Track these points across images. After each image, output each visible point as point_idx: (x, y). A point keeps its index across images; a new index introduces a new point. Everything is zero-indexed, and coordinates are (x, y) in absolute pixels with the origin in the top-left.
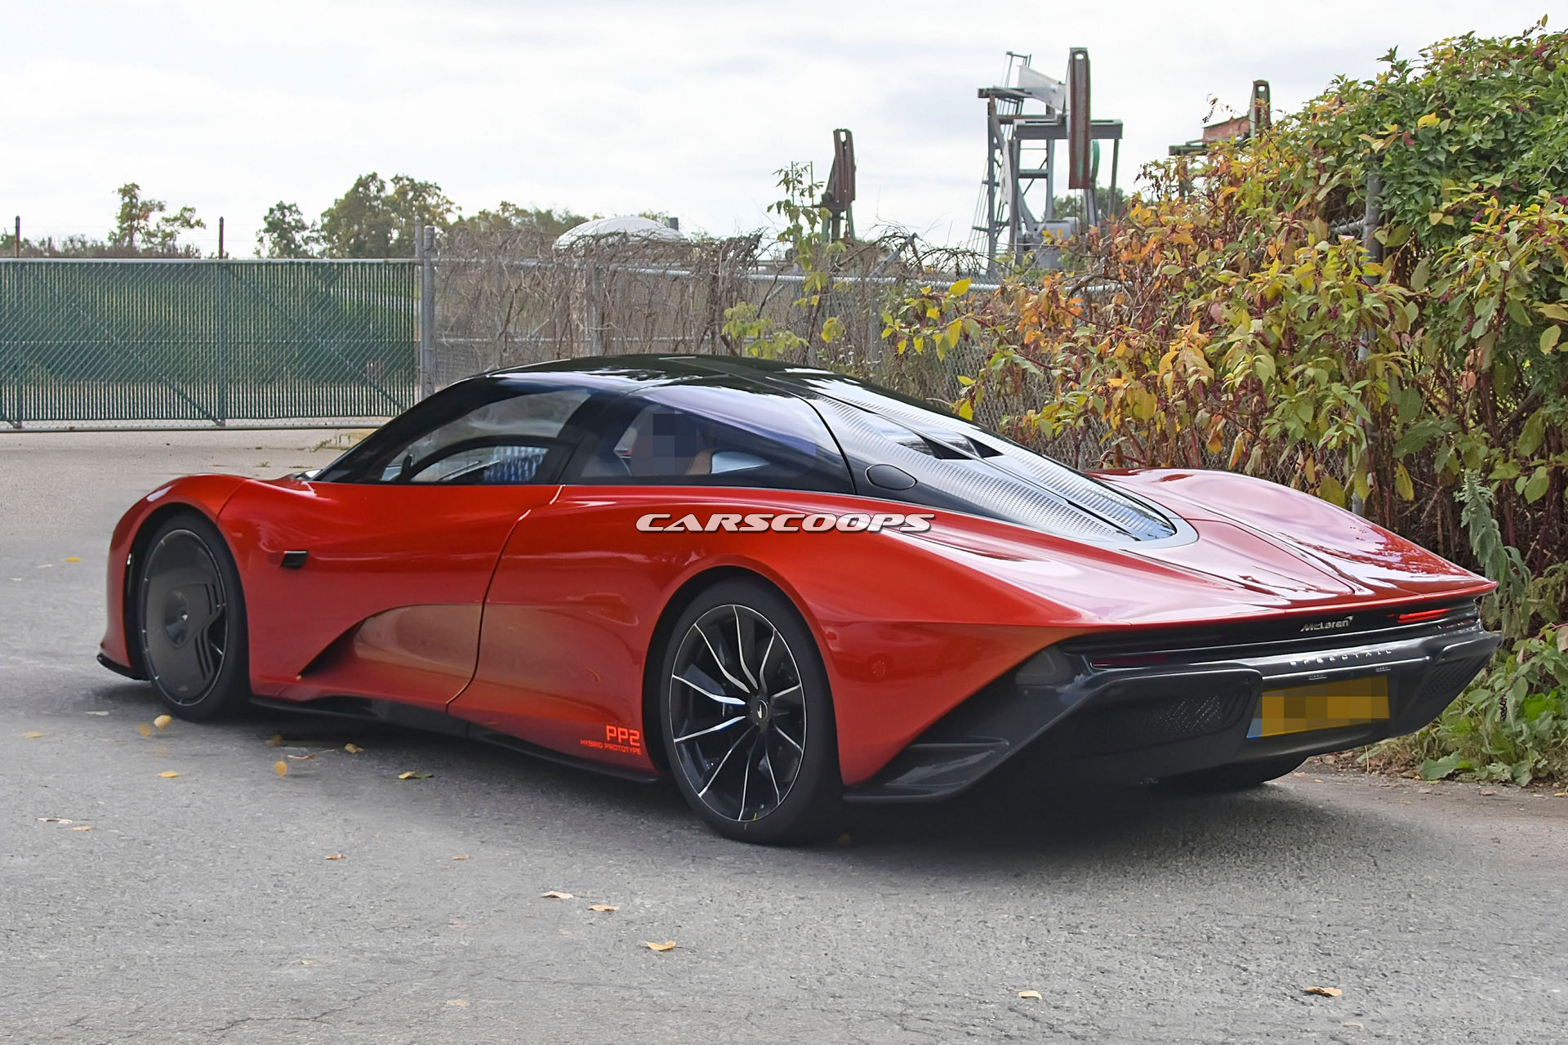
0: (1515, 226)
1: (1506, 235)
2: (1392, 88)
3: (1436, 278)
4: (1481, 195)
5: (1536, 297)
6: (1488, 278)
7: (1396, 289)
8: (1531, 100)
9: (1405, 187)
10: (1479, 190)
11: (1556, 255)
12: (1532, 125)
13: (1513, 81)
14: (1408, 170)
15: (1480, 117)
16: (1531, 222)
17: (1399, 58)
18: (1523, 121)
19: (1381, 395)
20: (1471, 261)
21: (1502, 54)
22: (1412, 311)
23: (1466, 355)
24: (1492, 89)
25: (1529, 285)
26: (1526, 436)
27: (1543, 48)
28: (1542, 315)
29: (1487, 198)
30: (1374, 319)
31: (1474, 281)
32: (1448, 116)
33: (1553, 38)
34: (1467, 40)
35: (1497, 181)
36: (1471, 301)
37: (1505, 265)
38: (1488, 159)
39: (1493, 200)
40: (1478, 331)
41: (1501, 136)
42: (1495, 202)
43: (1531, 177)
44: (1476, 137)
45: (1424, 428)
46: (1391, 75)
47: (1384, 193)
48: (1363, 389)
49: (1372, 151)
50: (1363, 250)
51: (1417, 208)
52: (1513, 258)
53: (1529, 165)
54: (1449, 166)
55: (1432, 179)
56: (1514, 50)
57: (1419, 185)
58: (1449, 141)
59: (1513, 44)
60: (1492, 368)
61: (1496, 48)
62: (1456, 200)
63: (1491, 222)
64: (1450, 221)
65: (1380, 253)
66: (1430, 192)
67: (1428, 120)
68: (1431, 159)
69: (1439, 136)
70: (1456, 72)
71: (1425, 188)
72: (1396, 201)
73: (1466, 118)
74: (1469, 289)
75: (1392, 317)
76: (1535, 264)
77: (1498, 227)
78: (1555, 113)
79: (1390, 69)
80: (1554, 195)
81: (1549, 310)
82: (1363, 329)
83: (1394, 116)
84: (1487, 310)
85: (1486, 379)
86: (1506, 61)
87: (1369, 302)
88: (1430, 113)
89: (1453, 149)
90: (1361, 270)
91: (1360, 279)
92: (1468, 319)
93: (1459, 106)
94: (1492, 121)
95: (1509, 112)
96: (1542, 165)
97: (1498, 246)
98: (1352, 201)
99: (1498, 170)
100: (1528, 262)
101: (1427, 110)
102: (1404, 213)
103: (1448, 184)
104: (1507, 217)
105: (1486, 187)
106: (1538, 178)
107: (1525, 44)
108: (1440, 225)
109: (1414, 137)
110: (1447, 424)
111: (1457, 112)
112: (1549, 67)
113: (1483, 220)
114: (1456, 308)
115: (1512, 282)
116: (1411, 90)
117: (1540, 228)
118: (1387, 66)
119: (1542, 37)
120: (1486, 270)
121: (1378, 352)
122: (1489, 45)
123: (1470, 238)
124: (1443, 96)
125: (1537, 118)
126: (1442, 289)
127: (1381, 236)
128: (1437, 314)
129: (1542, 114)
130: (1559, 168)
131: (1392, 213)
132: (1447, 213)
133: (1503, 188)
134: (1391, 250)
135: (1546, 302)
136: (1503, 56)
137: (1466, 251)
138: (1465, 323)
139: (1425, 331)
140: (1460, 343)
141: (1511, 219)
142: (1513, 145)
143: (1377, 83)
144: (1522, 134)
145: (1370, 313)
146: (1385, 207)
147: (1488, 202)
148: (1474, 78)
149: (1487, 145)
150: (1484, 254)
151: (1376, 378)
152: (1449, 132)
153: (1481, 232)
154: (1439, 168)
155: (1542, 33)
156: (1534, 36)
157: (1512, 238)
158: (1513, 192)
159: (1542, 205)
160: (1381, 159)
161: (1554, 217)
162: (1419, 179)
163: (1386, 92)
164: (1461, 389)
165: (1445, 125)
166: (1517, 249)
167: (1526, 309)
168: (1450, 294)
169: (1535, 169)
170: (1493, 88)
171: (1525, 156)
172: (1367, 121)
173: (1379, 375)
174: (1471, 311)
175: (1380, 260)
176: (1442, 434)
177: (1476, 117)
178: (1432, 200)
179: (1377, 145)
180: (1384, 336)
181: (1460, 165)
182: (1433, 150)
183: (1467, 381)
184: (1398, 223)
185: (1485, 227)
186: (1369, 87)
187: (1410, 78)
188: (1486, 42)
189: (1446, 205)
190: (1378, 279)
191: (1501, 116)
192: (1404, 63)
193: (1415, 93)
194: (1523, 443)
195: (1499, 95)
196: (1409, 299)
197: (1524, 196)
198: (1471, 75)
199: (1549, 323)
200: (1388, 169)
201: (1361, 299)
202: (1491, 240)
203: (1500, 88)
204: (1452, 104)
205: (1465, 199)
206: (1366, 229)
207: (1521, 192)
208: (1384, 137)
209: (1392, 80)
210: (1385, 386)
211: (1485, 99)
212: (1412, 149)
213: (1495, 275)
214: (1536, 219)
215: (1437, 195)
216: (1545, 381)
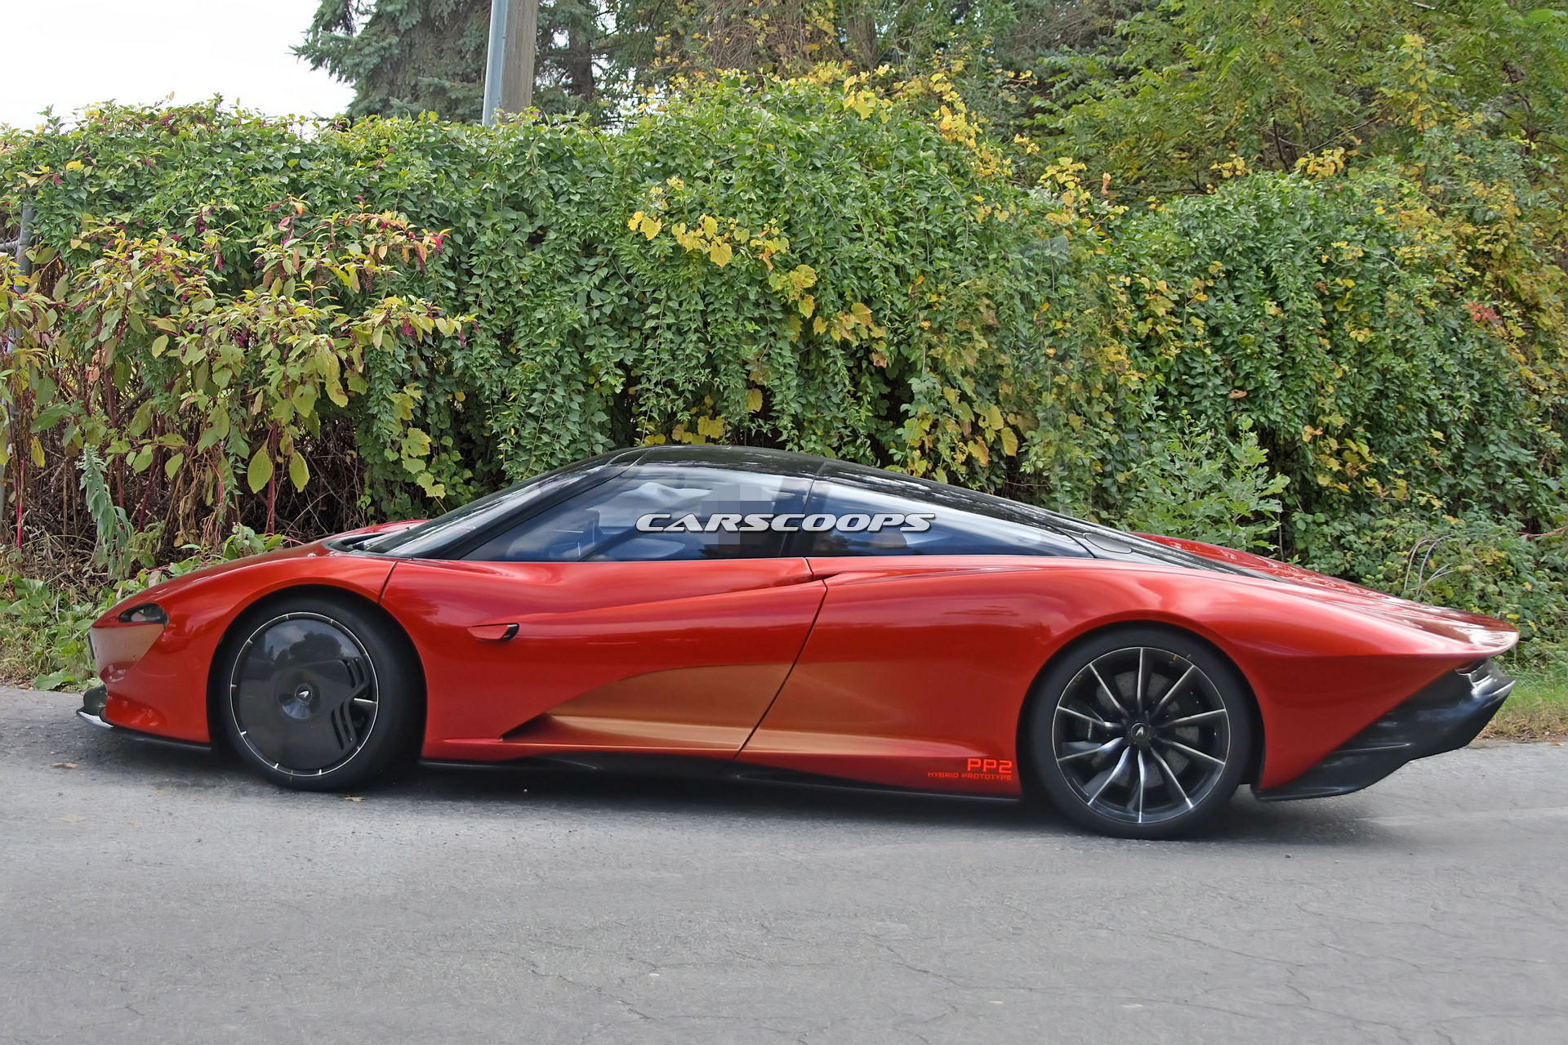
0: (138, 255)
1: (131, 261)
2: (47, 137)
3: (73, 292)
4: (113, 228)
5: (151, 312)
6: (114, 295)
7: (40, 298)
8: (157, 157)
9: (53, 217)
10: (112, 224)
11: (169, 280)
12: (157, 176)
13: (144, 141)
14: (56, 204)
15: (116, 167)
16: (151, 253)
17: (54, 115)
18: (150, 173)
19: (23, 382)
20: (102, 280)
21: (139, 120)
22: (52, 315)
23: (93, 354)
24: (127, 146)
25: (146, 303)
26: (137, 420)
27: (170, 117)
28: (155, 326)
29: (117, 231)
30: (20, 320)
31: (103, 296)
32: (91, 164)
33: (178, 110)
34: (110, 105)
35: (126, 218)
36: (100, 312)
37: (129, 285)
38: (119, 200)
39: (122, 233)
40: (103, 336)
41: (133, 184)
42: (124, 235)
43: (153, 217)
44: (112, 182)
45: (57, 410)
46: (47, 127)
47: (35, 220)
48: (9, 376)
49: (28, 186)
50: (15, 265)
51: (61, 234)
52: (135, 280)
53: (153, 208)
54: (89, 204)
55: (75, 212)
56: (147, 116)
57: (64, 216)
58: (91, 183)
59: (147, 112)
60: (113, 366)
61: (132, 113)
62: (92, 230)
63: (119, 250)
64: (87, 247)
65: (30, 268)
66: (73, 223)
67: (75, 165)
68: (75, 196)
69: (82, 179)
70: (100, 129)
71: (69, 219)
72: (45, 228)
73: (106, 166)
74: (99, 302)
75: (35, 321)
76: (152, 286)
77: (125, 255)
78: (175, 169)
79: (47, 123)
80: (171, 233)
81: (161, 323)
82: (11, 328)
83: (47, 160)
84: (112, 319)
85: (108, 373)
86: (140, 125)
87: (17, 306)
88: (77, 159)
89: (93, 190)
90: (12, 280)
91: (12, 288)
92: (97, 325)
93: (100, 157)
94: (126, 171)
95: (139, 165)
96: (163, 208)
97: (124, 270)
98: (8, 225)
99: (128, 209)
100: (147, 284)
101: (74, 157)
102: (51, 238)
103: (87, 217)
104: (132, 247)
105: (117, 222)
106: (158, 219)
107: (156, 113)
108: (79, 250)
109: (63, 178)
110: (75, 408)
111: (98, 161)
112: (174, 132)
113: (113, 248)
114: (87, 316)
115: (133, 299)
116: (63, 140)
117: (157, 257)
118: (44, 120)
119: (169, 109)
120: (113, 288)
121: (22, 347)
122: (128, 111)
123: (102, 262)
124: (88, 148)
125: (161, 171)
126: (77, 300)
127: (31, 255)
128: (72, 321)
129: (165, 169)
130: (175, 212)
131: (42, 235)
132: (85, 240)
133: (131, 224)
134: (38, 267)
135: (159, 316)
136: (138, 121)
137: (98, 272)
138: (95, 329)
139: (63, 332)
140: (89, 344)
141: (136, 249)
142: (141, 191)
143: (36, 132)
144: (148, 183)
145: (17, 316)
146: (36, 232)
147: (118, 235)
148: (113, 136)
149: (121, 189)
150: (111, 275)
151: (20, 368)
152: (90, 176)
153: (111, 257)
154: (81, 204)
155: (169, 105)
156: (163, 108)
157: (135, 264)
158: (139, 228)
159: (160, 240)
160: (35, 193)
161: (169, 250)
162: (65, 212)
163: (43, 140)
164: (91, 379)
165: (88, 171)
166: (138, 273)
167: (143, 321)
168: (83, 306)
169: (157, 212)
170: (128, 144)
171: (149, 200)
172: (26, 160)
173: (23, 366)
174: (100, 320)
175: (29, 275)
176: (70, 415)
177: (113, 166)
178: (74, 229)
179: (32, 181)
180: (28, 334)
181: (98, 203)
182: (77, 190)
183: (93, 373)
184: (46, 245)
185: (111, 253)
186: (29, 135)
187: (62, 131)
188: (126, 109)
189: (84, 234)
190: (27, 287)
191: (132, 167)
192: (58, 119)
193: (65, 143)
194: (136, 425)
195: (132, 151)
196: (50, 306)
197: (146, 232)
198: (111, 133)
199: (160, 333)
200: (40, 201)
201: (10, 305)
202: (118, 265)
203: (134, 145)
204: (95, 155)
205: (100, 230)
206: (20, 248)
207: (143, 229)
208: (38, 176)
209: (48, 131)
210: (27, 375)
211: (121, 152)
212: (60, 187)
213: (120, 293)
214: (154, 251)
215: (78, 225)
216: (155, 378)
